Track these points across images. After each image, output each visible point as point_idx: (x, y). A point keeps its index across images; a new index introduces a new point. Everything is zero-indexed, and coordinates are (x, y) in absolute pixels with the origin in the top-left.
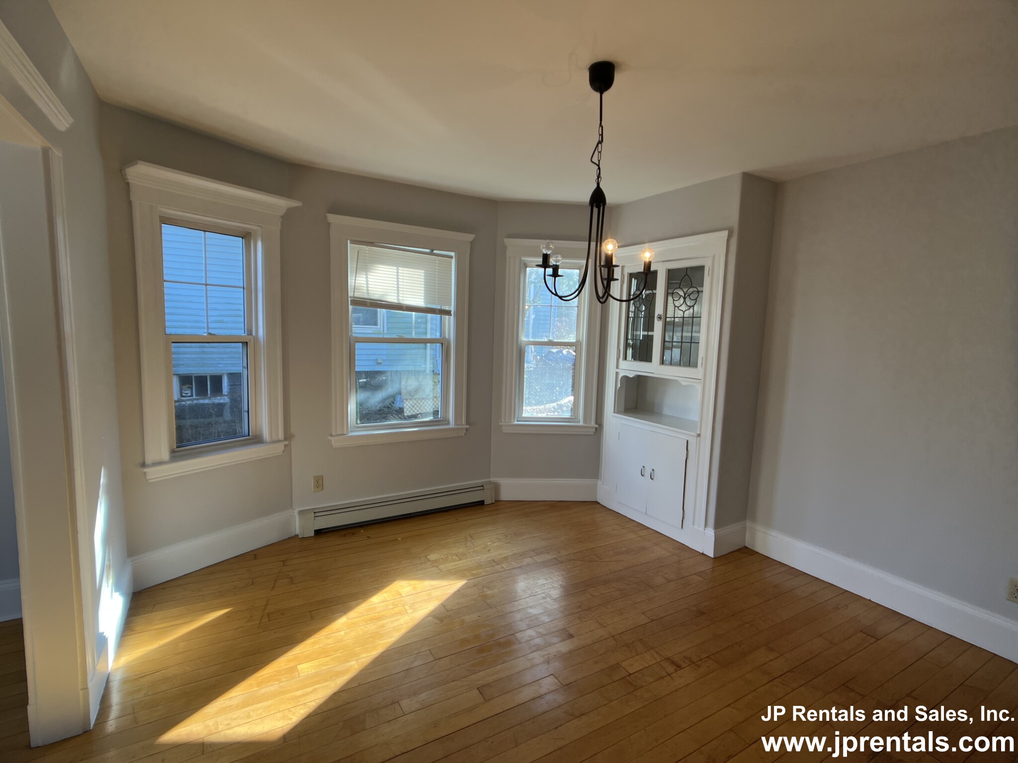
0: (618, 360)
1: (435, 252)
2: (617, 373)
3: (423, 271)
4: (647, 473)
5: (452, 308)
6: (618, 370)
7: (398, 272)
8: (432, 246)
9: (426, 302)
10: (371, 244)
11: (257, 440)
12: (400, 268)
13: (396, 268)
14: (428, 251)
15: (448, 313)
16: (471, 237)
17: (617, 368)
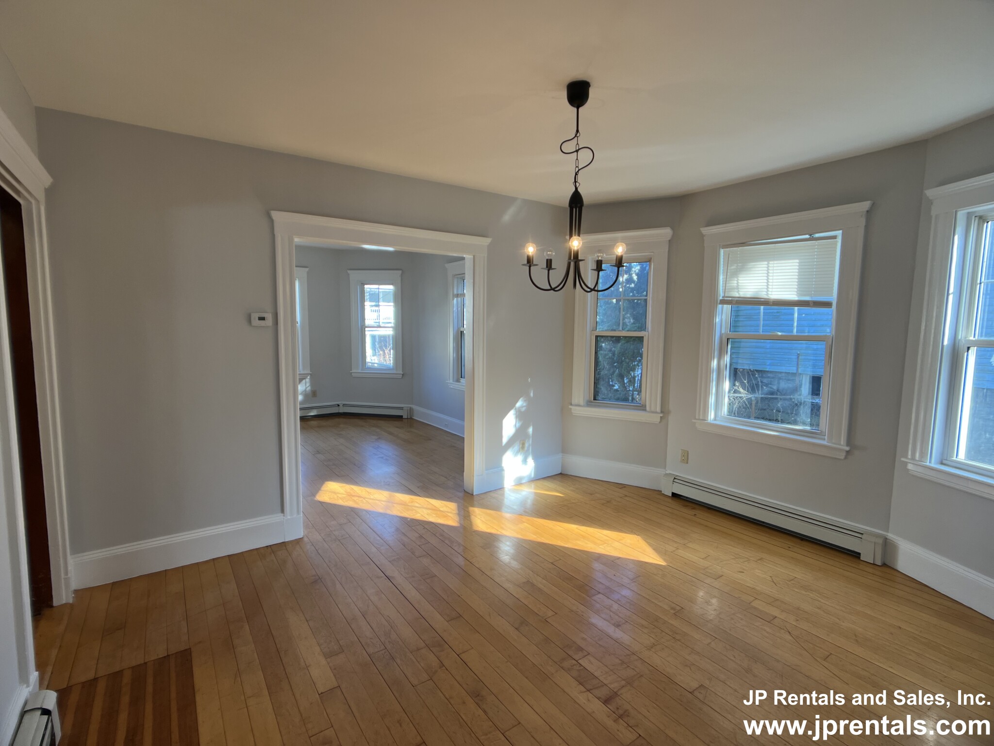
1: (817, 235)
3: (797, 261)
5: (834, 298)
7: (768, 267)
8: (811, 230)
9: (799, 295)
10: (743, 244)
11: (642, 407)
12: (771, 262)
13: (766, 263)
14: (807, 236)
15: (828, 304)
16: (866, 205)
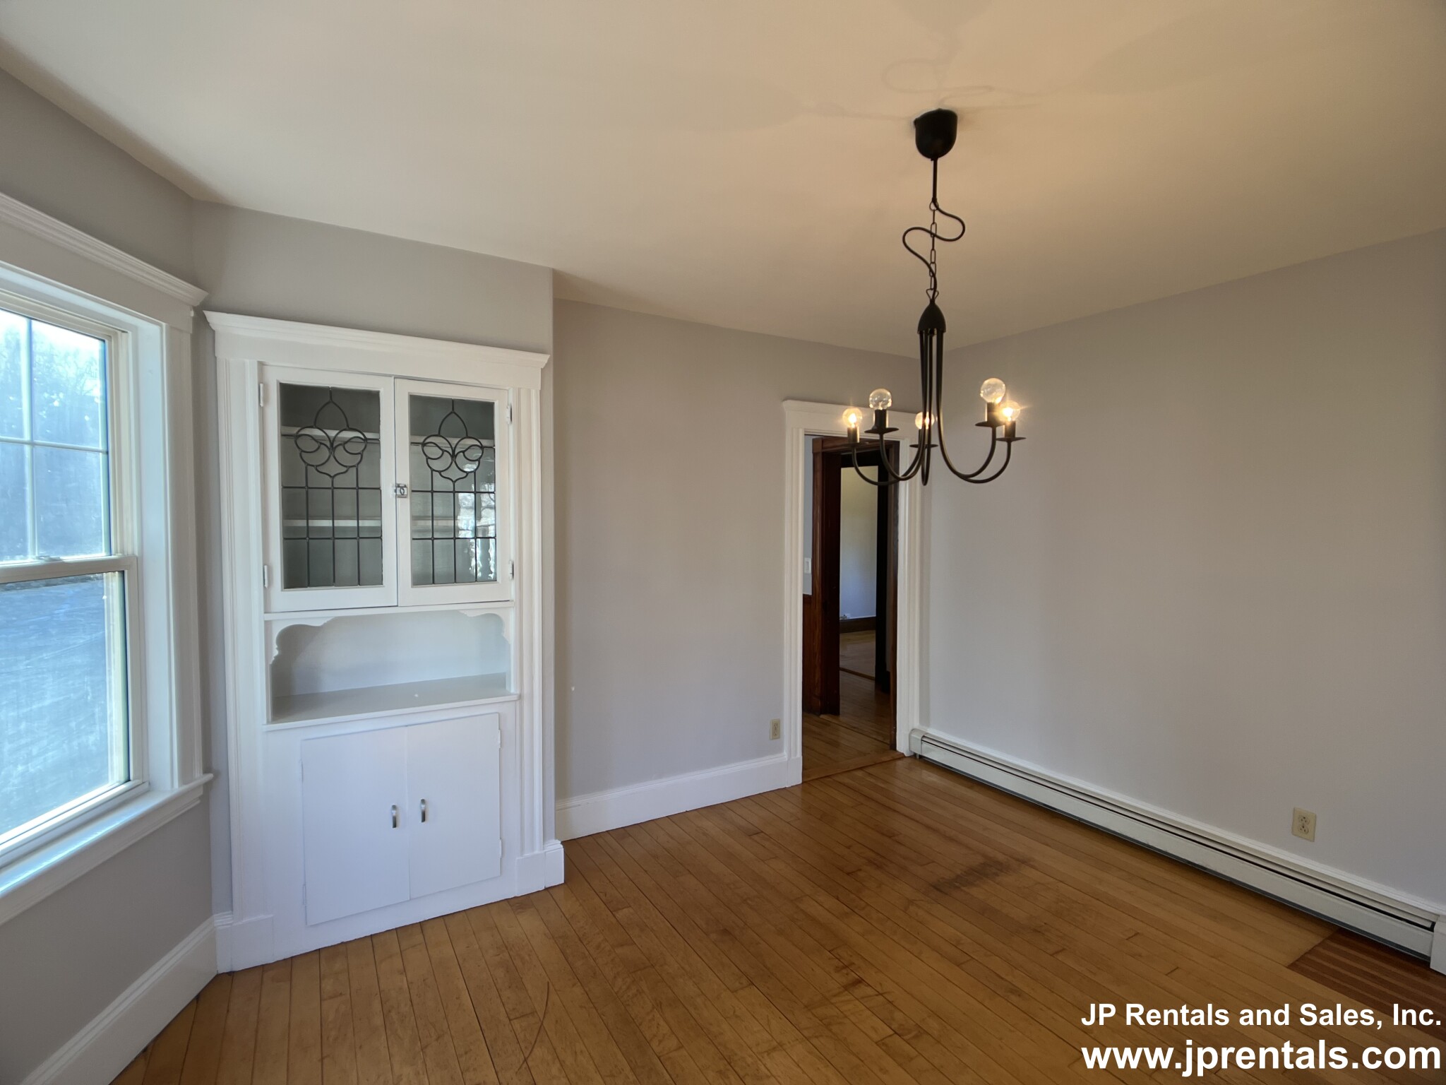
0: (266, 592)
2: (268, 624)
4: (410, 812)
6: (268, 617)
17: (267, 611)
